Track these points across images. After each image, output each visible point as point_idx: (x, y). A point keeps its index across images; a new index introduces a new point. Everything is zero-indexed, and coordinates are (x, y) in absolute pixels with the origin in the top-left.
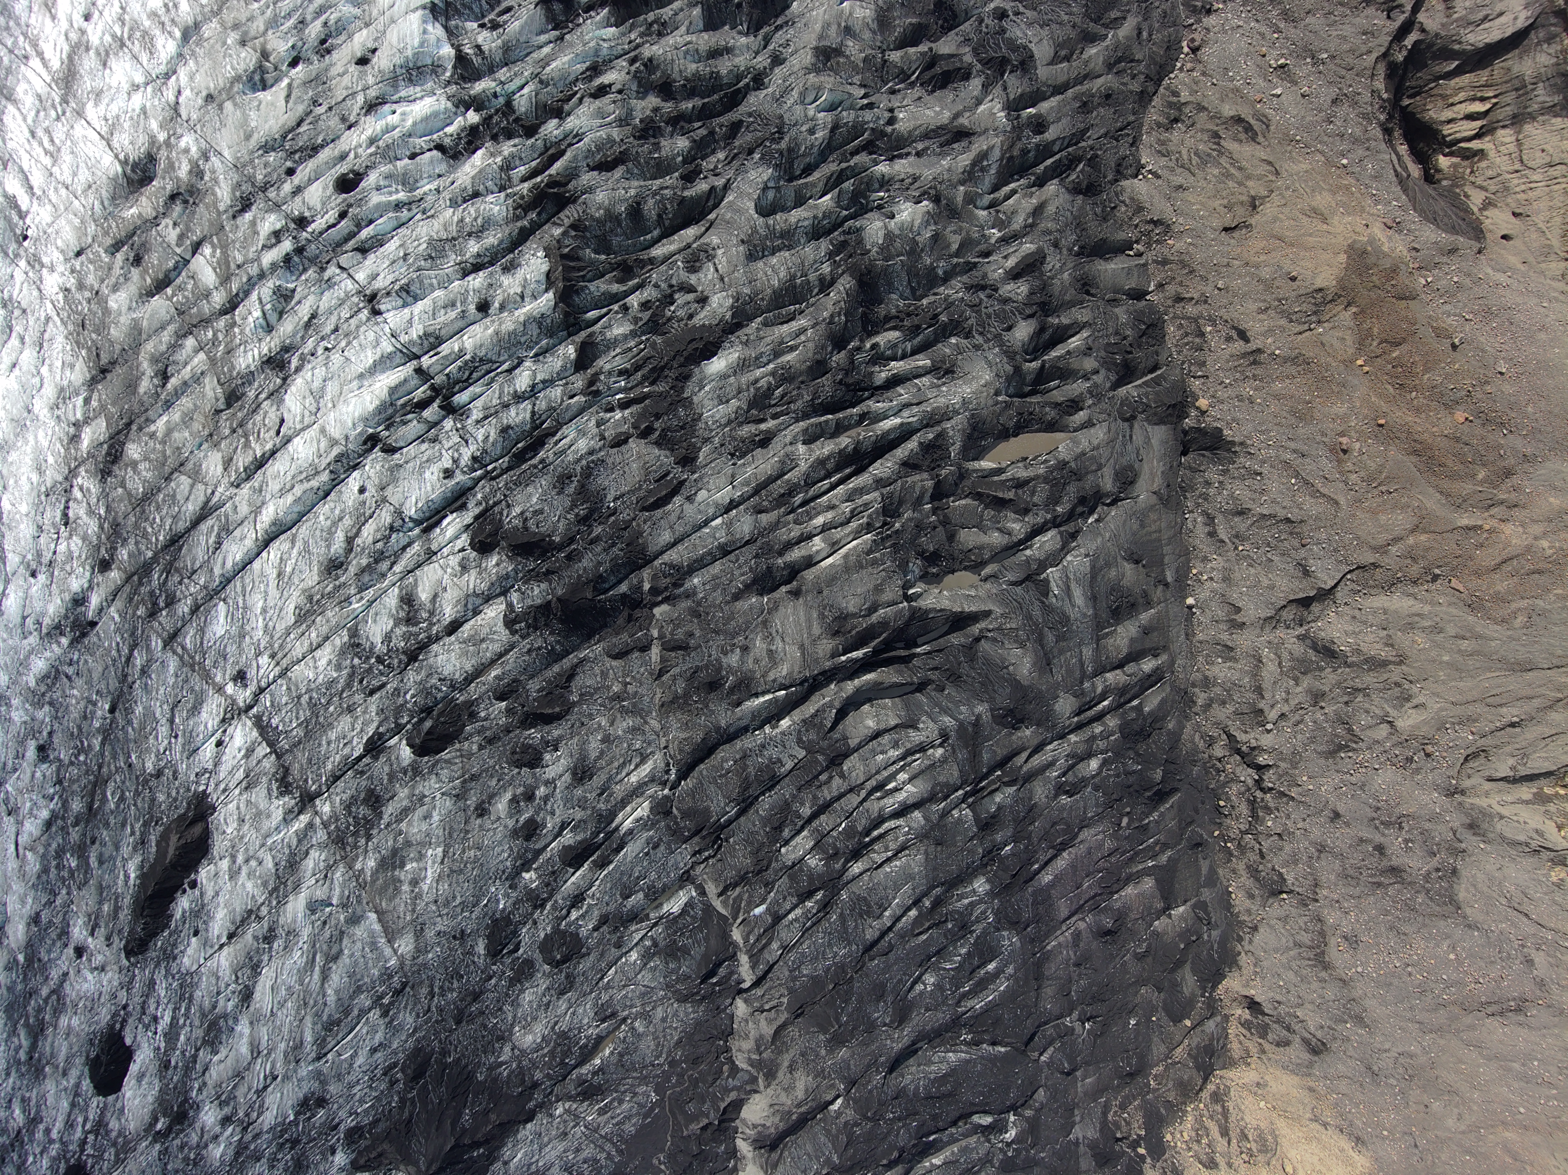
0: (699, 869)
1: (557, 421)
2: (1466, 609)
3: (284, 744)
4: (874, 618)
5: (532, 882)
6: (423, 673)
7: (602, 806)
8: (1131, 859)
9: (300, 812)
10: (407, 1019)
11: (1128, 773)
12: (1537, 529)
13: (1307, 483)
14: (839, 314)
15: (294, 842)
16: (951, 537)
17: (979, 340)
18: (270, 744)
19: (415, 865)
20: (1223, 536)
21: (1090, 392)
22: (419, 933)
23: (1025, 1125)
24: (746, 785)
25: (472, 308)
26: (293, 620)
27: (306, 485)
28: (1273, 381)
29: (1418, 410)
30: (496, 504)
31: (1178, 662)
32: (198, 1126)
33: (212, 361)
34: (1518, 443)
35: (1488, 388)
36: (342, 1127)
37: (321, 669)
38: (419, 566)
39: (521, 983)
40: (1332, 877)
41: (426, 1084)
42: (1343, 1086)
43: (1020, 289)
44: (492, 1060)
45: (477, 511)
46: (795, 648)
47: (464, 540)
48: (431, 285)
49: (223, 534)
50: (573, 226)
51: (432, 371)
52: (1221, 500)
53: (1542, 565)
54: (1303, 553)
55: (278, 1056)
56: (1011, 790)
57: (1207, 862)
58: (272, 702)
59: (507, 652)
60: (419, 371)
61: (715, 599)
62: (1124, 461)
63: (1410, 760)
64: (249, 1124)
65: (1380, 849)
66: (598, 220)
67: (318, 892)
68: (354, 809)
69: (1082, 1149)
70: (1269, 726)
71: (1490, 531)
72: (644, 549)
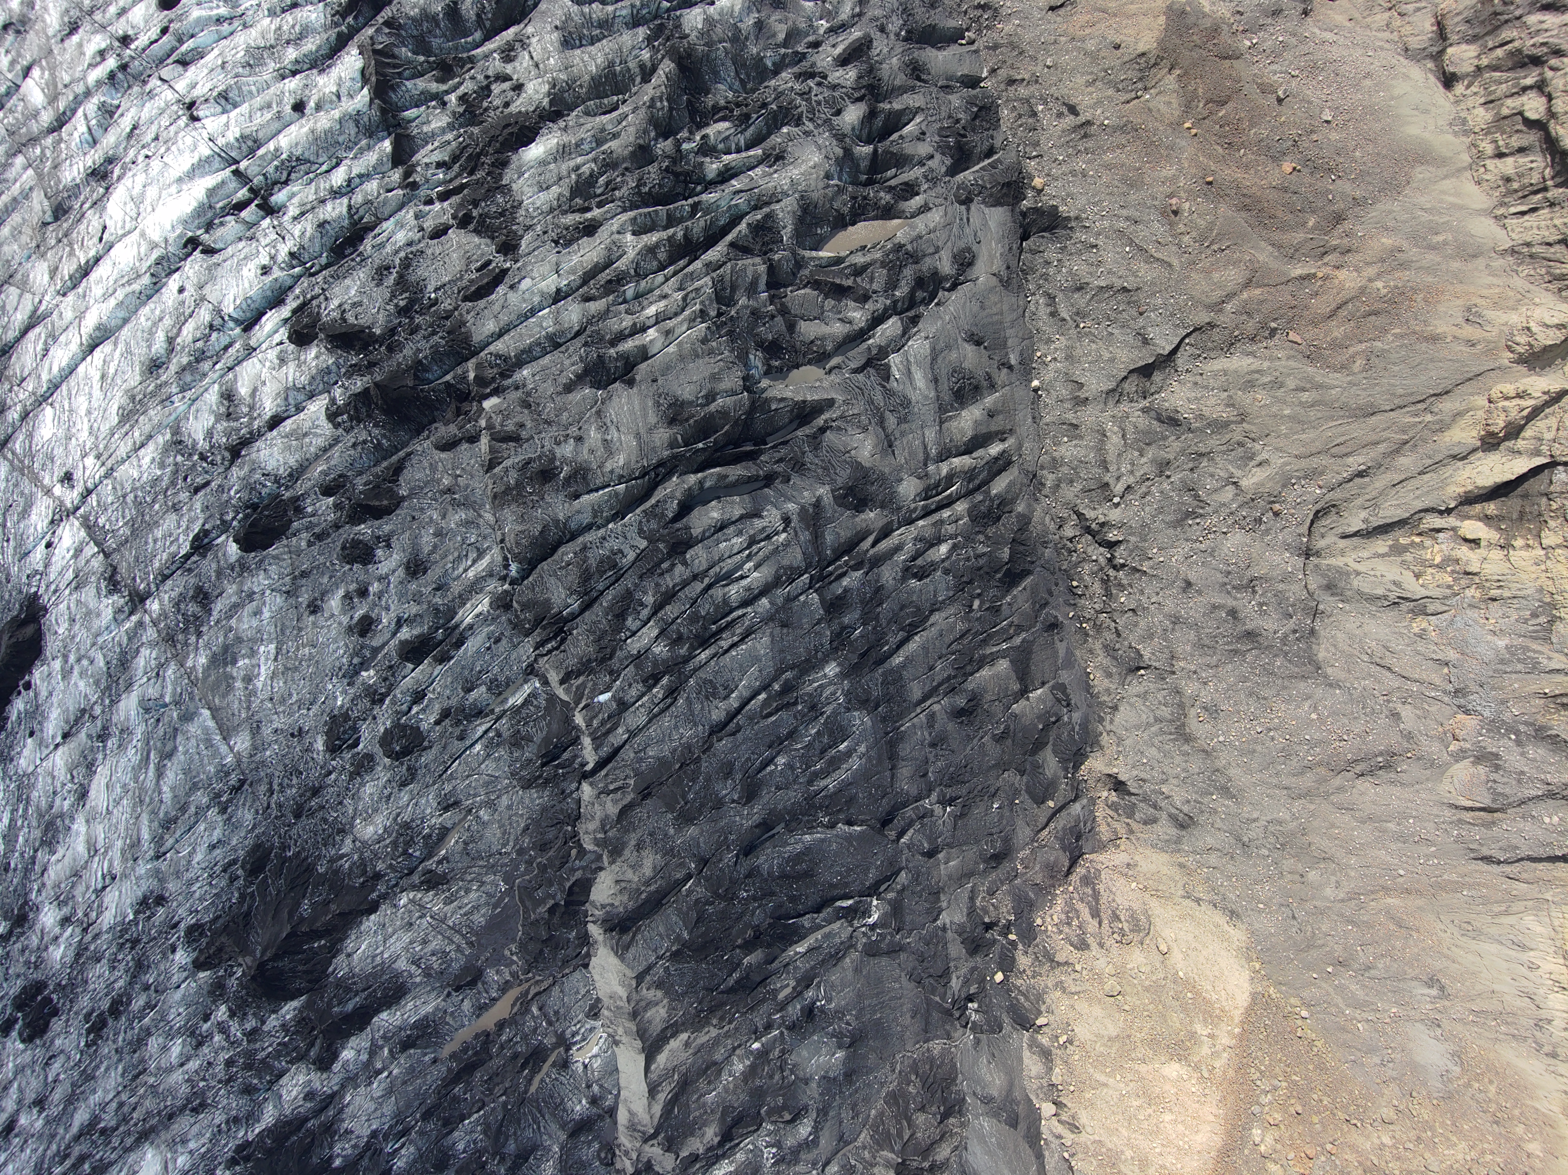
0: (542, 661)
1: (376, 215)
2: (1305, 360)
3: (111, 543)
4: (713, 407)
5: (369, 677)
6: (246, 469)
7: (438, 600)
8: (984, 641)
9: (131, 613)
10: (246, 816)
11: (978, 557)
12: (1371, 271)
13: (1140, 249)
14: (661, 101)
15: (125, 640)
16: (791, 327)
17: (809, 126)
18: (97, 544)
19: (247, 661)
20: (1065, 315)
21: (925, 177)
22: (256, 730)
23: (888, 908)
24: (586, 577)
25: (288, 109)
26: (116, 421)
27: (128, 289)
28: (1105, 152)
29: (1247, 167)
30: (313, 298)
31: (1026, 445)
32: (38, 927)
33: (40, 176)
34: (1345, 187)
35: (1314, 137)
36: (182, 925)
37: (145, 467)
38: (240, 363)
39: (361, 776)
40: (1188, 648)
41: (265, 879)
42: (1213, 859)
43: (849, 75)
44: (333, 852)
45: (294, 305)
46: (631, 437)
47: (283, 334)
48: (250, 92)
49: (50, 341)
50: (387, 23)
51: (250, 173)
52: (1061, 278)
53: (1378, 306)
54: (1141, 321)
55: (116, 854)
56: (859, 574)
57: (1064, 644)
58: (98, 502)
59: (331, 446)
60: (236, 173)
61: (545, 390)
62: (962, 244)
63: (1259, 521)
64: (89, 925)
65: (1233, 613)
66: (413, 19)
67: (150, 691)
68: (182, 606)
69: (950, 935)
70: (1116, 500)
71: (1325, 278)
72: (467, 337)
